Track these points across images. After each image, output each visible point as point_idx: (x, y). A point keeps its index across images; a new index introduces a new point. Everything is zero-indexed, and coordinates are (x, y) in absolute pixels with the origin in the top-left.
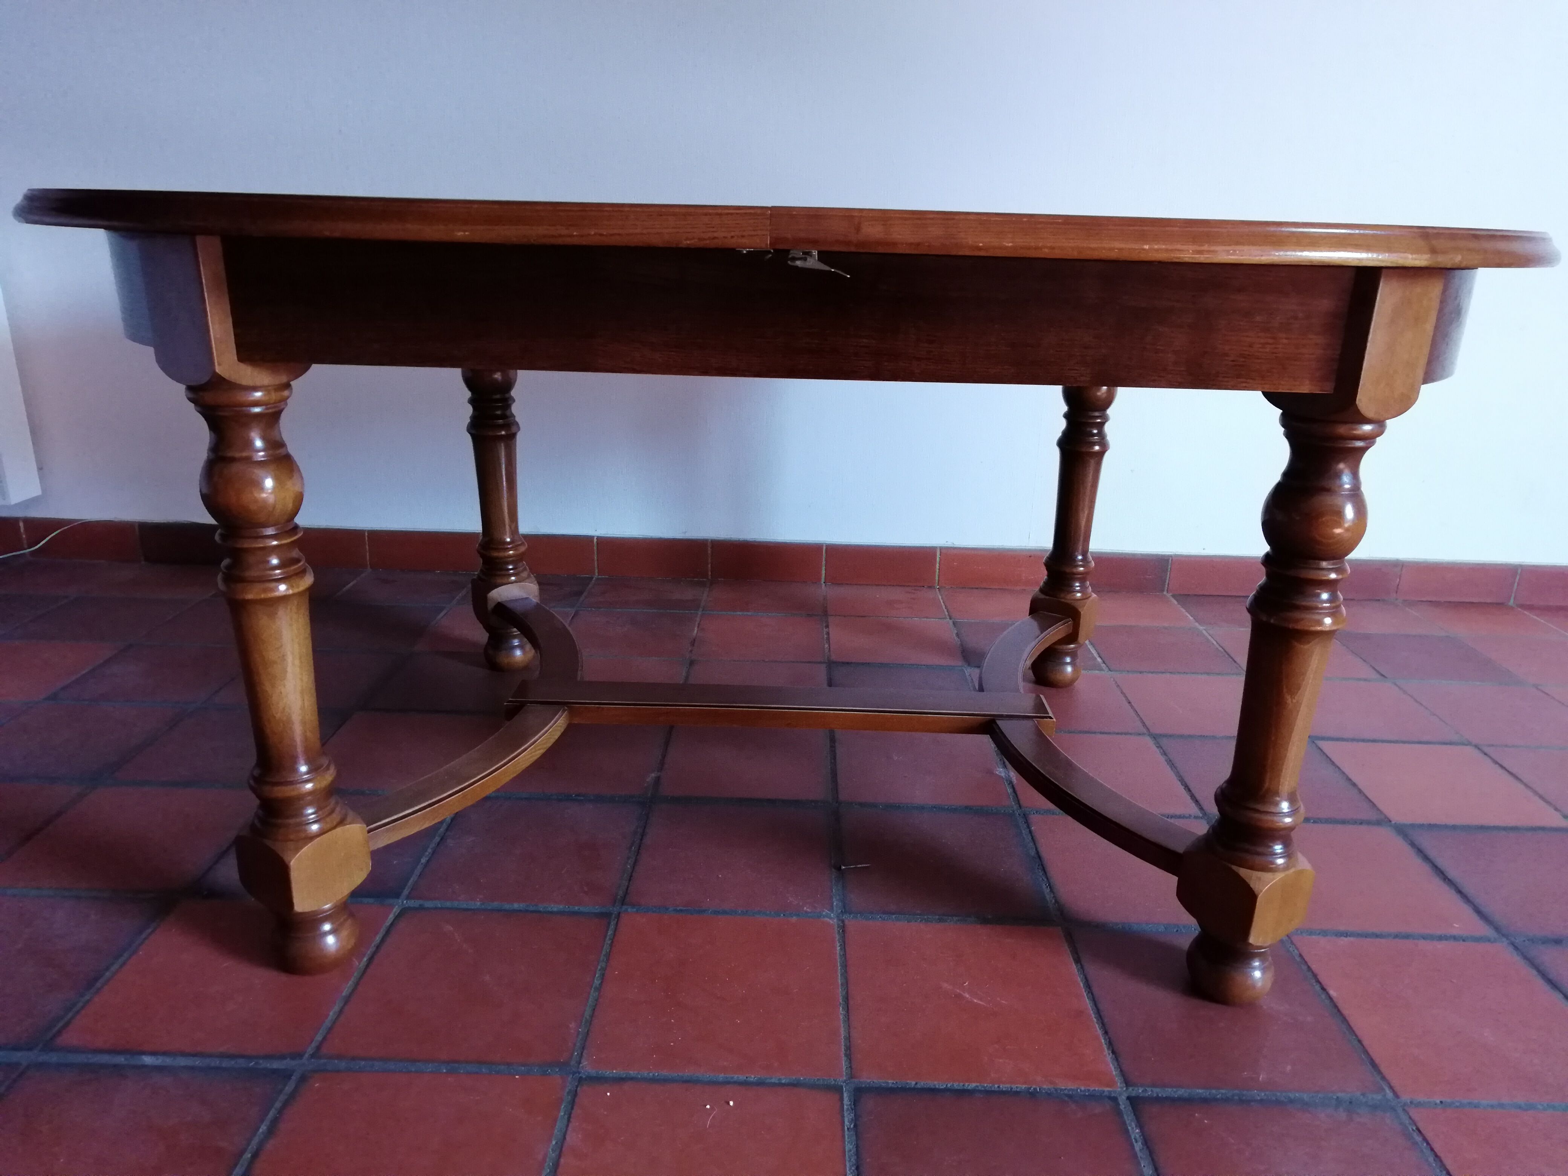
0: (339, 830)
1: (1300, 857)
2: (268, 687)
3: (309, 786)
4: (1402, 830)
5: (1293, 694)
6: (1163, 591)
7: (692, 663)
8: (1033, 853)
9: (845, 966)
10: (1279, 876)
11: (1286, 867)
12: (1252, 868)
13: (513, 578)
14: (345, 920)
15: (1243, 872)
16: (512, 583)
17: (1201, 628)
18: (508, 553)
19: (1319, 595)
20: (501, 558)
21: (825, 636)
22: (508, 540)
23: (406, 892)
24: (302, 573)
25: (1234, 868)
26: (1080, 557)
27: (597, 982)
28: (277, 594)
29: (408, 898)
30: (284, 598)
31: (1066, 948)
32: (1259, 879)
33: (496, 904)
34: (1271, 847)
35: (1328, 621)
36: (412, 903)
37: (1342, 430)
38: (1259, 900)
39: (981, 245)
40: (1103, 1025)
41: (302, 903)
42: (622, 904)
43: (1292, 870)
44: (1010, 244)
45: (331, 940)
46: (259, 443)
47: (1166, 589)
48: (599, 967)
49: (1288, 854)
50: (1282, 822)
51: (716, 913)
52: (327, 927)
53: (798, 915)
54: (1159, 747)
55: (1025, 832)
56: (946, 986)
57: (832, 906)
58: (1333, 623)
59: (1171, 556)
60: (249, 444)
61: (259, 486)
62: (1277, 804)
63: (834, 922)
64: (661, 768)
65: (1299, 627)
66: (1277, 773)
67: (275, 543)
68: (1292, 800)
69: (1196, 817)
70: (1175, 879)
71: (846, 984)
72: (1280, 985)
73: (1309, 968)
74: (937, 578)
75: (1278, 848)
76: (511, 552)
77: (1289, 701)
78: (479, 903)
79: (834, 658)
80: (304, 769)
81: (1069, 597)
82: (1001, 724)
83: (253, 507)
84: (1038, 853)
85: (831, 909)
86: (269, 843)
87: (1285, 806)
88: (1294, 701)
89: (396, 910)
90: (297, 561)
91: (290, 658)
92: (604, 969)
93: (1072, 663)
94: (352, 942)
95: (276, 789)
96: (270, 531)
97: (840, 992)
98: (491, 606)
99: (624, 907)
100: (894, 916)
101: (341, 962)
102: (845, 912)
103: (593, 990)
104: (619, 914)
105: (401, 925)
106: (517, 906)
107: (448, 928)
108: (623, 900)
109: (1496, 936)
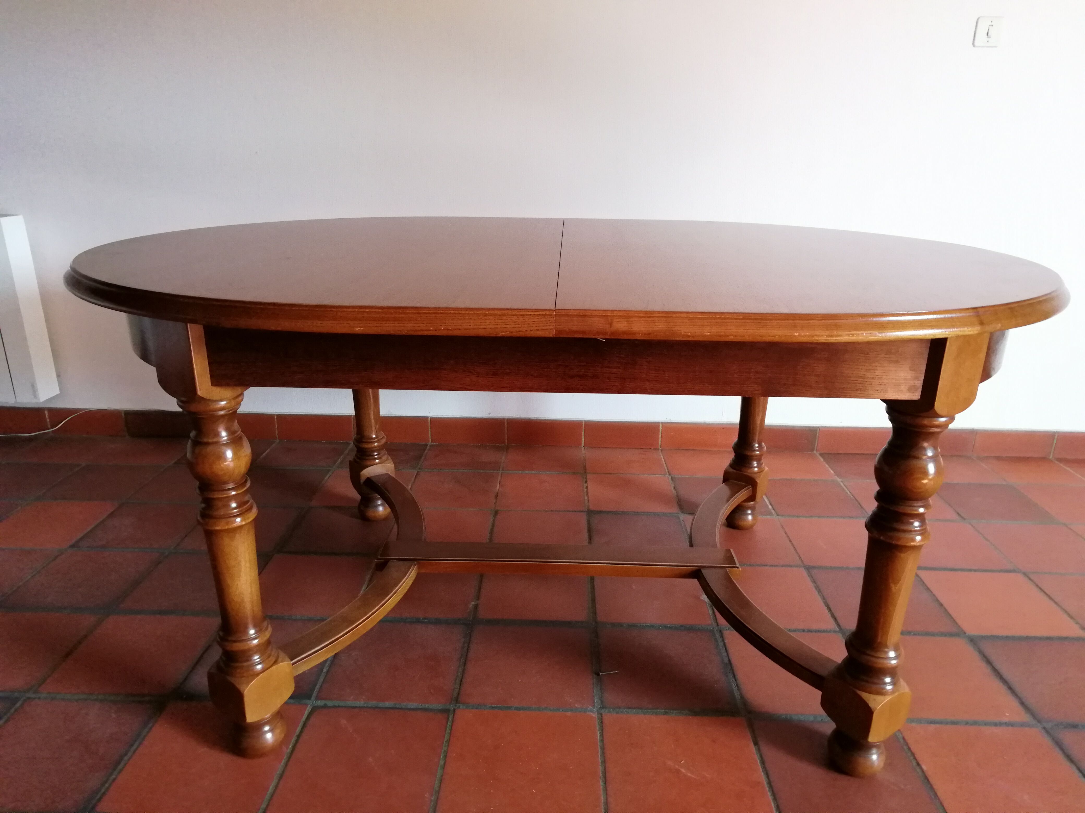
0: (274, 667)
1: (902, 683)
2: (229, 581)
3: (255, 642)
4: (973, 640)
5: (896, 583)
6: (813, 450)
7: (496, 513)
8: (726, 660)
9: (603, 749)
10: (888, 698)
11: (893, 692)
12: (870, 693)
13: (377, 461)
14: (278, 722)
15: (865, 695)
16: (377, 464)
17: (839, 480)
18: (373, 445)
19: (912, 523)
20: (369, 448)
21: (585, 490)
22: (374, 436)
23: (315, 694)
24: (250, 509)
25: (859, 692)
26: (757, 445)
27: (442, 762)
28: (235, 525)
29: (317, 698)
30: (240, 527)
31: (749, 735)
32: (875, 700)
33: (373, 703)
34: (883, 679)
35: (918, 538)
36: (320, 703)
37: (926, 422)
38: (874, 715)
39: (690, 334)
40: (774, 794)
41: (251, 717)
42: (456, 703)
43: (896, 694)
44: (709, 334)
45: (269, 736)
46: (224, 434)
47: (815, 449)
48: (443, 751)
49: (894, 683)
50: (890, 663)
51: (518, 709)
52: (267, 728)
53: (572, 710)
54: (811, 576)
55: (721, 644)
56: (670, 763)
57: (594, 702)
58: (922, 540)
59: (819, 427)
60: (218, 435)
61: (224, 458)
62: (887, 653)
63: (595, 715)
64: (478, 598)
65: (900, 543)
66: (886, 633)
67: (234, 493)
68: (896, 649)
69: (835, 632)
70: (820, 693)
71: (604, 762)
72: (889, 764)
73: (909, 749)
74: (660, 443)
75: (888, 680)
76: (376, 444)
77: (893, 588)
78: (362, 702)
79: (592, 508)
80: (252, 632)
81: (749, 471)
82: (704, 572)
83: (220, 473)
84: (729, 660)
85: (594, 706)
86: (230, 678)
87: (892, 654)
88: (897, 588)
89: (309, 709)
90: (248, 502)
91: (243, 564)
92: (446, 752)
93: (752, 514)
94: (283, 735)
95: (235, 644)
96: (231, 486)
97: (600, 768)
98: (363, 479)
99: (458, 705)
100: (635, 710)
101: (276, 749)
102: (603, 707)
103: (439, 768)
104: (454, 710)
105: (312, 720)
106: (387, 704)
107: (344, 722)
108: (457, 699)
109: (1034, 723)
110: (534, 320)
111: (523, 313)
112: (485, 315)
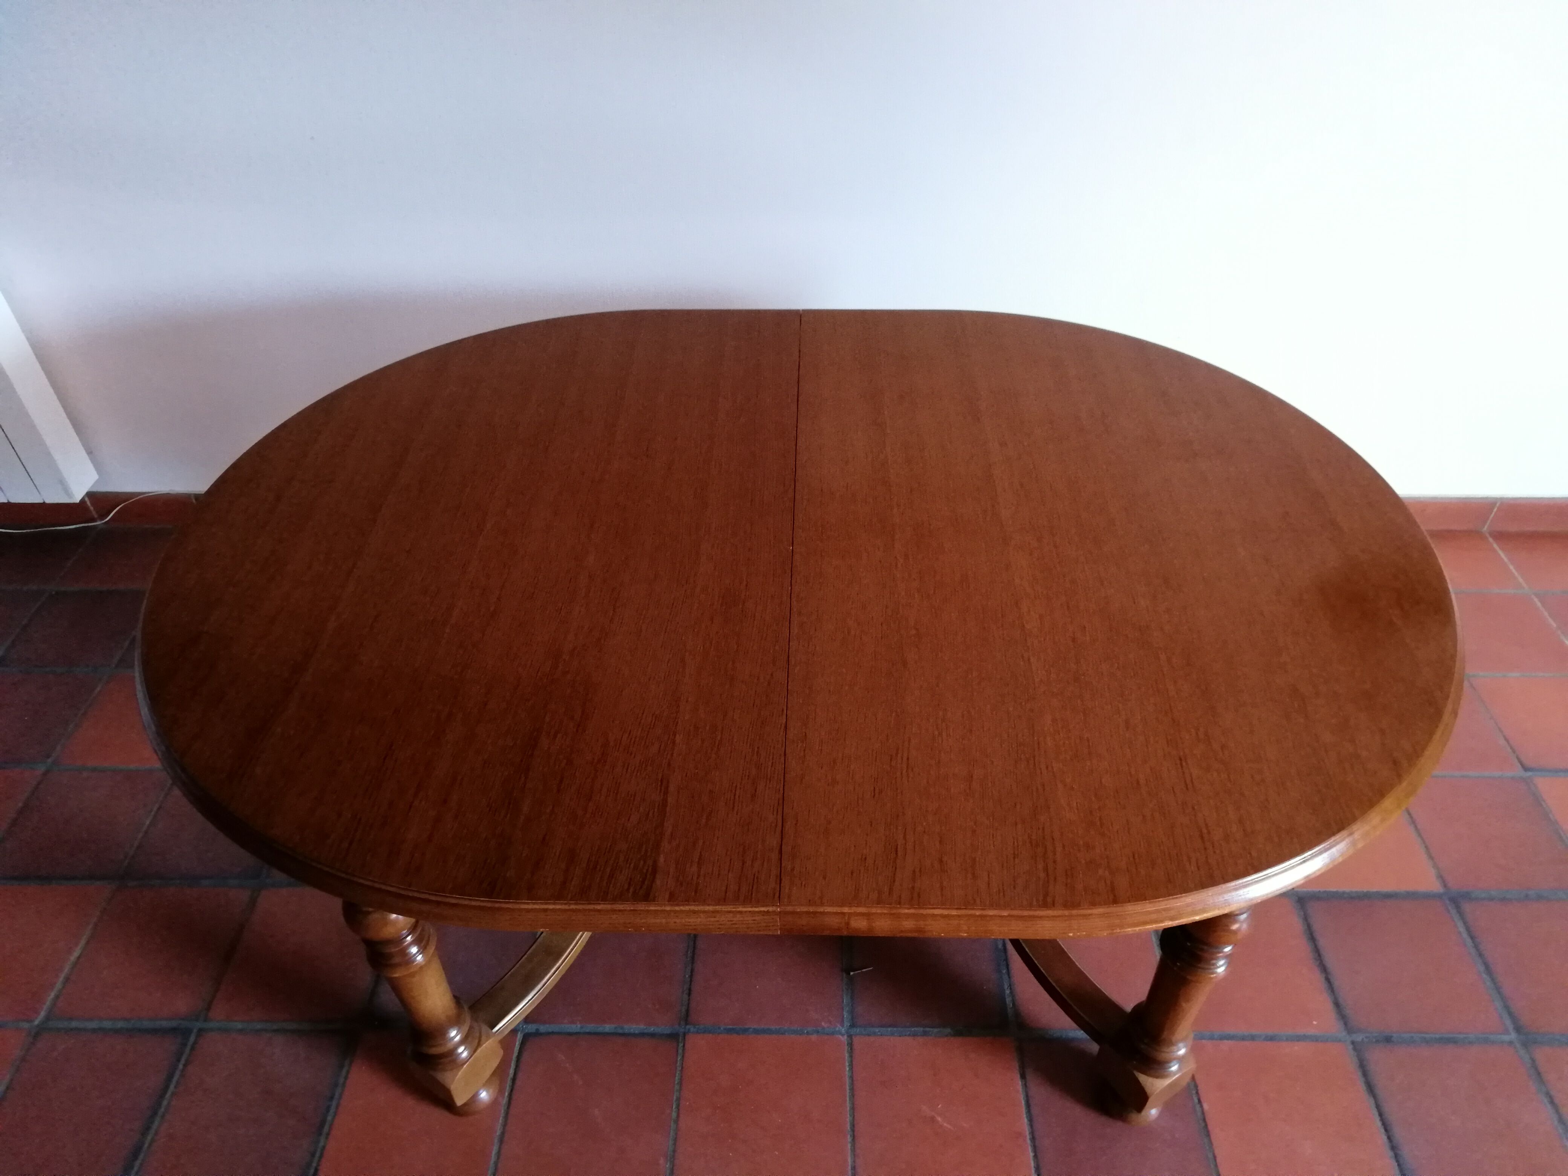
0: (480, 1045)
4: (1301, 900)
5: (1188, 1001)
9: (852, 1089)
10: (1170, 1079)
11: (1178, 1070)
12: (1149, 1075)
15: (1143, 1078)
24: (429, 942)
25: (1135, 1073)
27: (674, 1115)
28: (418, 963)
31: (1016, 1065)
32: (1153, 1082)
33: (591, 1027)
36: (531, 1028)
41: (462, 1099)
42: (686, 1024)
44: (965, 935)
48: (675, 1097)
51: (756, 1032)
53: (818, 1032)
56: (925, 1108)
57: (843, 1019)
63: (844, 1039)
71: (853, 1108)
72: (1168, 1112)
78: (579, 1026)
85: (843, 1026)
89: (519, 1037)
92: (678, 1099)
97: (848, 1119)
99: (688, 1027)
100: (889, 1029)
102: (853, 1026)
103: (672, 1123)
104: (685, 1034)
105: (526, 1056)
106: (608, 1028)
107: (561, 1057)
108: (686, 1018)
109: (1343, 1034)
111: (741, 909)
112: (694, 912)
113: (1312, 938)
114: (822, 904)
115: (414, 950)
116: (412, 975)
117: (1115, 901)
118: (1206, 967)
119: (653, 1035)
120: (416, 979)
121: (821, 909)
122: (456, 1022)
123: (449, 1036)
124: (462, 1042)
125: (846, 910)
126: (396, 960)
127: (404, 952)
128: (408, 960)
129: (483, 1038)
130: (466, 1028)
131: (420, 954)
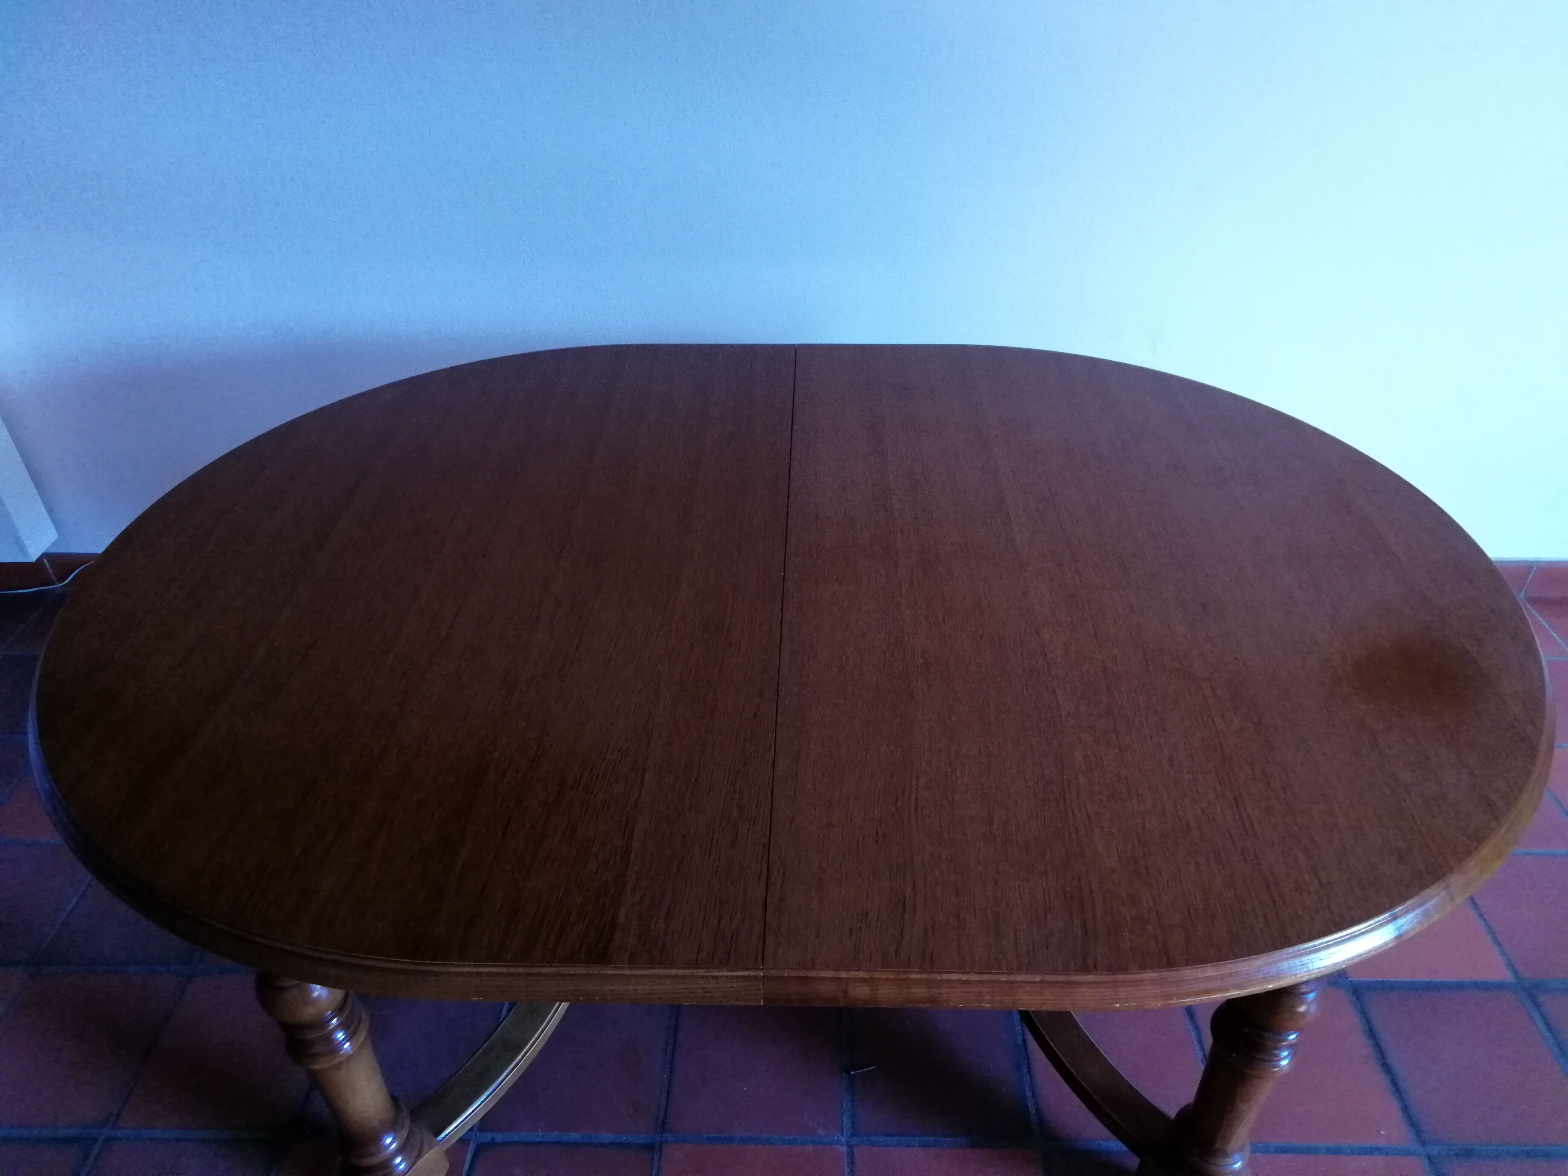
0: (422, 1156)
3: (394, 1146)
5: (1246, 1101)
19: (1278, 1052)
36: (485, 1137)
42: (663, 1132)
44: (988, 1005)
51: (743, 1141)
53: (813, 1142)
57: (842, 1126)
61: (312, 1000)
63: (844, 1149)
78: (540, 1134)
85: (842, 1134)
89: (472, 1147)
95: (364, 1162)
99: (665, 1135)
100: (896, 1139)
102: (854, 1134)
104: (661, 1144)
105: (479, 1167)
106: (574, 1136)
108: (663, 1125)
109: (1415, 1146)
110: (732, 985)
111: (715, 974)
112: (660, 977)
113: (1372, 1033)
114: (813, 968)
115: (340, 1036)
116: (338, 1067)
117: (1170, 964)
118: (1266, 1057)
119: (623, 1145)
120: (343, 1072)
121: (812, 974)
122: (392, 1127)
123: (383, 1144)
124: (398, 1152)
125: (843, 975)
126: (319, 1048)
127: (328, 1039)
128: (334, 1048)
129: (426, 1147)
130: (404, 1134)
131: (347, 1041)
